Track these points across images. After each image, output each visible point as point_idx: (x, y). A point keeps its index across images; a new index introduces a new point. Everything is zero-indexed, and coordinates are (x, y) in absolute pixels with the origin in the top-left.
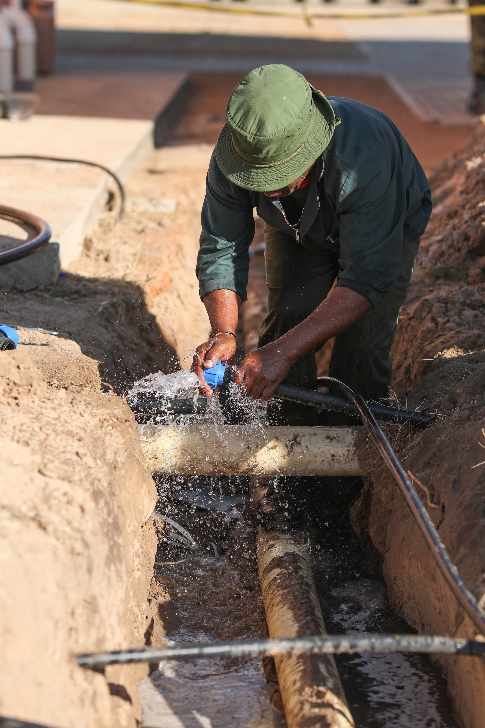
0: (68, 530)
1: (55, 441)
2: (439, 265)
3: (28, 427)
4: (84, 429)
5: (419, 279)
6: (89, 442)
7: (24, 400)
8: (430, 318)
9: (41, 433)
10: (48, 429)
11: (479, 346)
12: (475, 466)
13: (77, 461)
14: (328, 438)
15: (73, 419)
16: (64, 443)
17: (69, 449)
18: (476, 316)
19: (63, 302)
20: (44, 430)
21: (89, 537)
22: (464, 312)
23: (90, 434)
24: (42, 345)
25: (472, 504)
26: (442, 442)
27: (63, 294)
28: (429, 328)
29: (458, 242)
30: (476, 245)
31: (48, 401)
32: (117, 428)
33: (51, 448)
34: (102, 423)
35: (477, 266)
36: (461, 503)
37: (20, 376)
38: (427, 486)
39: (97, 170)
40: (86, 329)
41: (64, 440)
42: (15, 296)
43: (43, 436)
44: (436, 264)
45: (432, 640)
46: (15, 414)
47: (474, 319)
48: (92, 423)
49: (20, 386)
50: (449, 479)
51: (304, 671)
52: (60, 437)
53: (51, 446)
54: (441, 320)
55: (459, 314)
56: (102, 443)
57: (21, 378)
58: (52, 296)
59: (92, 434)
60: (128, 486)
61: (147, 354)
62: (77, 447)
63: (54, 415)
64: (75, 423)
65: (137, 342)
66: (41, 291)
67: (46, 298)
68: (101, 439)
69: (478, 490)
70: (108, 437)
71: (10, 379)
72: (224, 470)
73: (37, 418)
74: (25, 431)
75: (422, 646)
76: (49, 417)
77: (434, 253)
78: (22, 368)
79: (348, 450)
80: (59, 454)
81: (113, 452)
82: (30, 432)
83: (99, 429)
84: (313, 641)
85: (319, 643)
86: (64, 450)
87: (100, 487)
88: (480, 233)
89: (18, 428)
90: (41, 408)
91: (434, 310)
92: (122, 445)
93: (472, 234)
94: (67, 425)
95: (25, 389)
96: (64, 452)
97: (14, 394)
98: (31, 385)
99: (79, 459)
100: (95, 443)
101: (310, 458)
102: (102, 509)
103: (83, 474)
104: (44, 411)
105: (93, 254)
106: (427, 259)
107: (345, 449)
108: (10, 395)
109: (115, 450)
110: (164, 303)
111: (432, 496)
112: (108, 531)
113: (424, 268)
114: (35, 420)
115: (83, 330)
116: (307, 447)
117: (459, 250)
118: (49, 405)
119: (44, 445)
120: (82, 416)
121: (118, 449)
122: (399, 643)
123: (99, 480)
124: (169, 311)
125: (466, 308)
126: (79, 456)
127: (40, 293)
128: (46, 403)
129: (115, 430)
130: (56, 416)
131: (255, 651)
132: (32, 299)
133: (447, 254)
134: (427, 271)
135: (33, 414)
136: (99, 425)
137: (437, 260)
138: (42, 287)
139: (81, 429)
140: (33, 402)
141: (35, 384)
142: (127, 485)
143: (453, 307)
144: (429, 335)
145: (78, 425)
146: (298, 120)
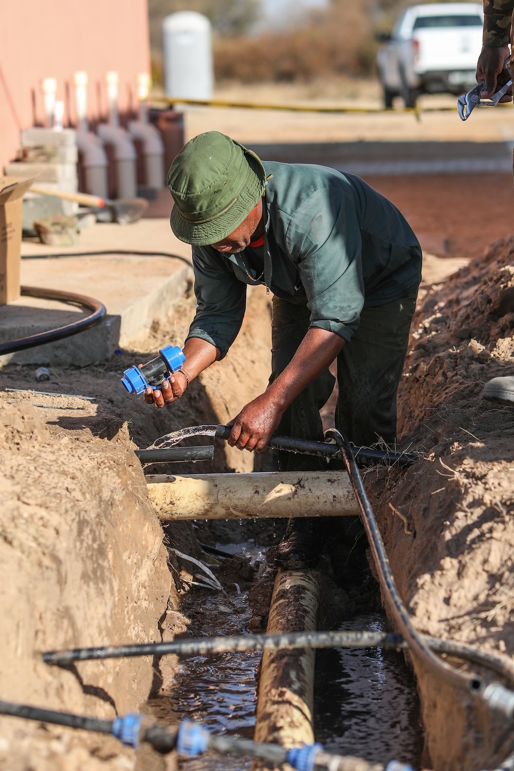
0: (34, 545)
1: (48, 478)
2: (464, 327)
3: (24, 467)
4: (80, 470)
5: (445, 341)
6: (84, 481)
7: (25, 446)
8: (441, 373)
9: (36, 472)
10: (43, 469)
11: (476, 394)
12: (435, 492)
13: (66, 495)
14: (329, 481)
15: (70, 461)
16: (56, 480)
17: (60, 485)
18: (482, 369)
19: (115, 376)
20: (39, 469)
21: (62, 555)
22: (471, 366)
23: (86, 474)
24: (79, 409)
25: (432, 526)
26: (421, 476)
27: (117, 368)
28: (439, 382)
29: (482, 305)
30: (496, 307)
31: (48, 446)
32: (113, 469)
33: (43, 485)
34: (100, 465)
35: (498, 326)
36: (425, 527)
37: (24, 425)
38: (406, 517)
39: (177, 261)
40: (130, 398)
41: (56, 478)
42: (73, 372)
43: (37, 474)
44: (461, 326)
45: (362, 635)
46: (14, 457)
47: (480, 372)
48: (89, 465)
49: (22, 433)
50: (421, 507)
51: (275, 677)
52: (52, 475)
53: (43, 483)
54: (450, 374)
55: (466, 369)
56: (98, 482)
57: (25, 427)
58: (105, 370)
59: (89, 475)
60: (127, 521)
61: (193, 420)
62: (68, 484)
63: (52, 457)
64: (72, 465)
65: (183, 409)
66: (96, 366)
67: (100, 372)
68: (98, 479)
69: (438, 513)
70: (104, 477)
71: (14, 427)
72: (235, 513)
73: (34, 460)
74: (21, 471)
75: (353, 640)
76: (46, 459)
77: (462, 317)
78: (26, 418)
79: (348, 491)
80: (50, 489)
81: (109, 490)
82: (25, 471)
83: (96, 470)
84: (255, 639)
85: (261, 641)
86: (55, 486)
87: (86, 517)
88: (499, 295)
89: (15, 468)
90: (40, 452)
91: (445, 366)
92: (119, 484)
93: (492, 297)
94: (63, 466)
95: (27, 436)
96: (55, 488)
97: (16, 441)
98: (32, 433)
99: (68, 493)
100: (91, 482)
101: (314, 499)
102: (88, 536)
103: (69, 506)
104: (43, 455)
105: (159, 336)
106: (454, 323)
107: (345, 490)
108: (13, 441)
109: (112, 489)
110: (216, 374)
111: (409, 525)
112: (92, 555)
113: (451, 331)
114: (32, 462)
115: (127, 398)
116: (310, 490)
117: (483, 313)
118: (49, 449)
119: (38, 481)
120: (80, 459)
121: (115, 488)
122: (332, 638)
123: (86, 511)
124: (221, 382)
125: (474, 362)
126: (68, 491)
127: (95, 369)
128: (46, 448)
129: (111, 471)
130: (55, 459)
131: (203, 649)
132: (87, 373)
133: (471, 316)
134: (452, 333)
135: (31, 457)
136: (96, 467)
137: (463, 322)
138: (97, 363)
139: (77, 470)
140: (34, 447)
141: (36, 431)
142: (125, 520)
143: (461, 362)
144: (439, 388)
145: (75, 466)
146: (223, 175)
